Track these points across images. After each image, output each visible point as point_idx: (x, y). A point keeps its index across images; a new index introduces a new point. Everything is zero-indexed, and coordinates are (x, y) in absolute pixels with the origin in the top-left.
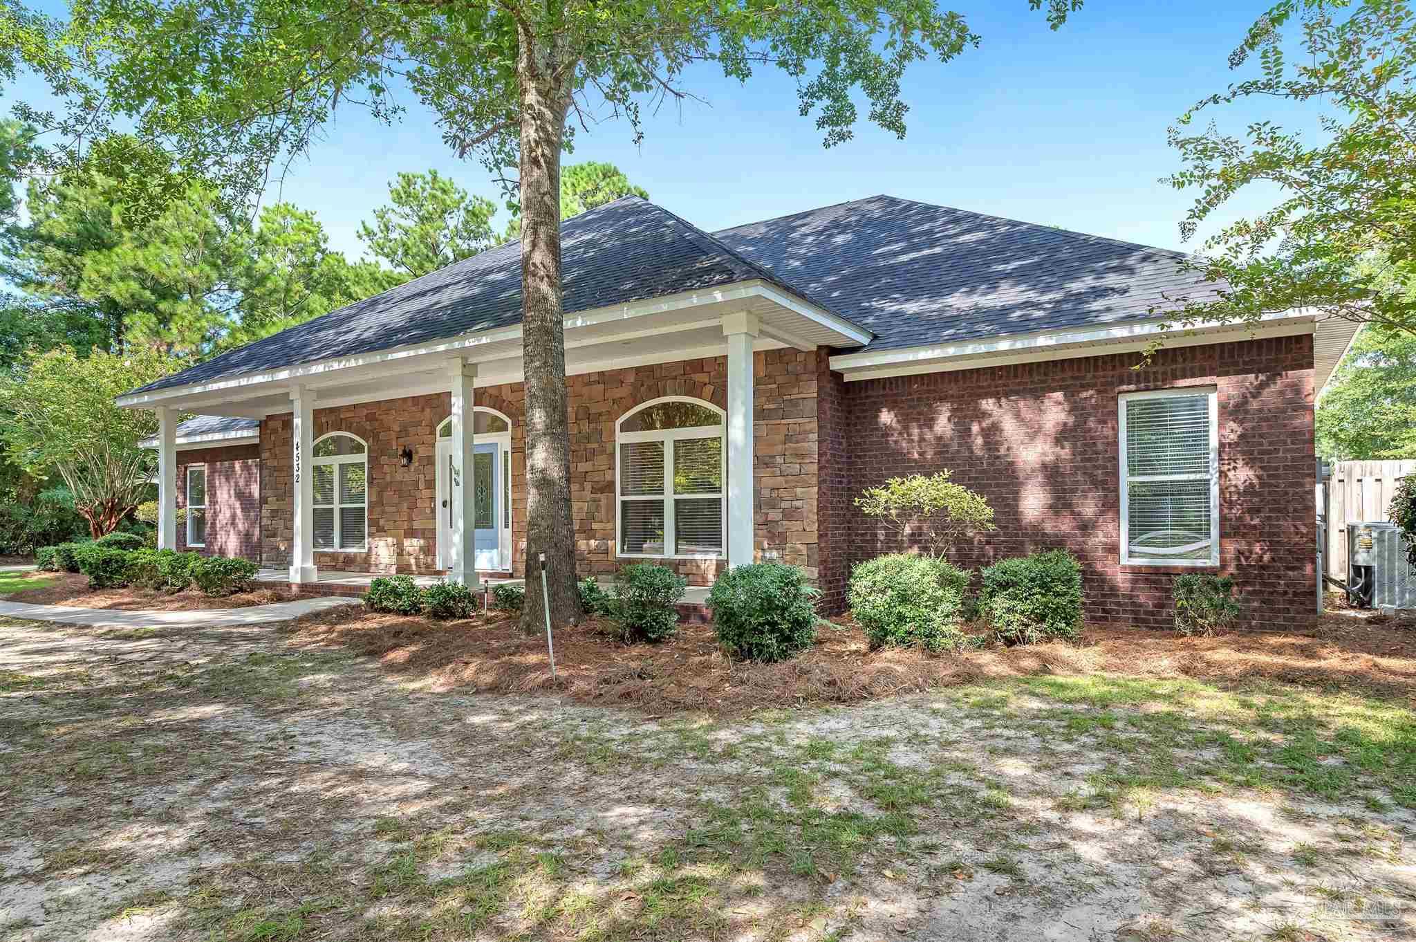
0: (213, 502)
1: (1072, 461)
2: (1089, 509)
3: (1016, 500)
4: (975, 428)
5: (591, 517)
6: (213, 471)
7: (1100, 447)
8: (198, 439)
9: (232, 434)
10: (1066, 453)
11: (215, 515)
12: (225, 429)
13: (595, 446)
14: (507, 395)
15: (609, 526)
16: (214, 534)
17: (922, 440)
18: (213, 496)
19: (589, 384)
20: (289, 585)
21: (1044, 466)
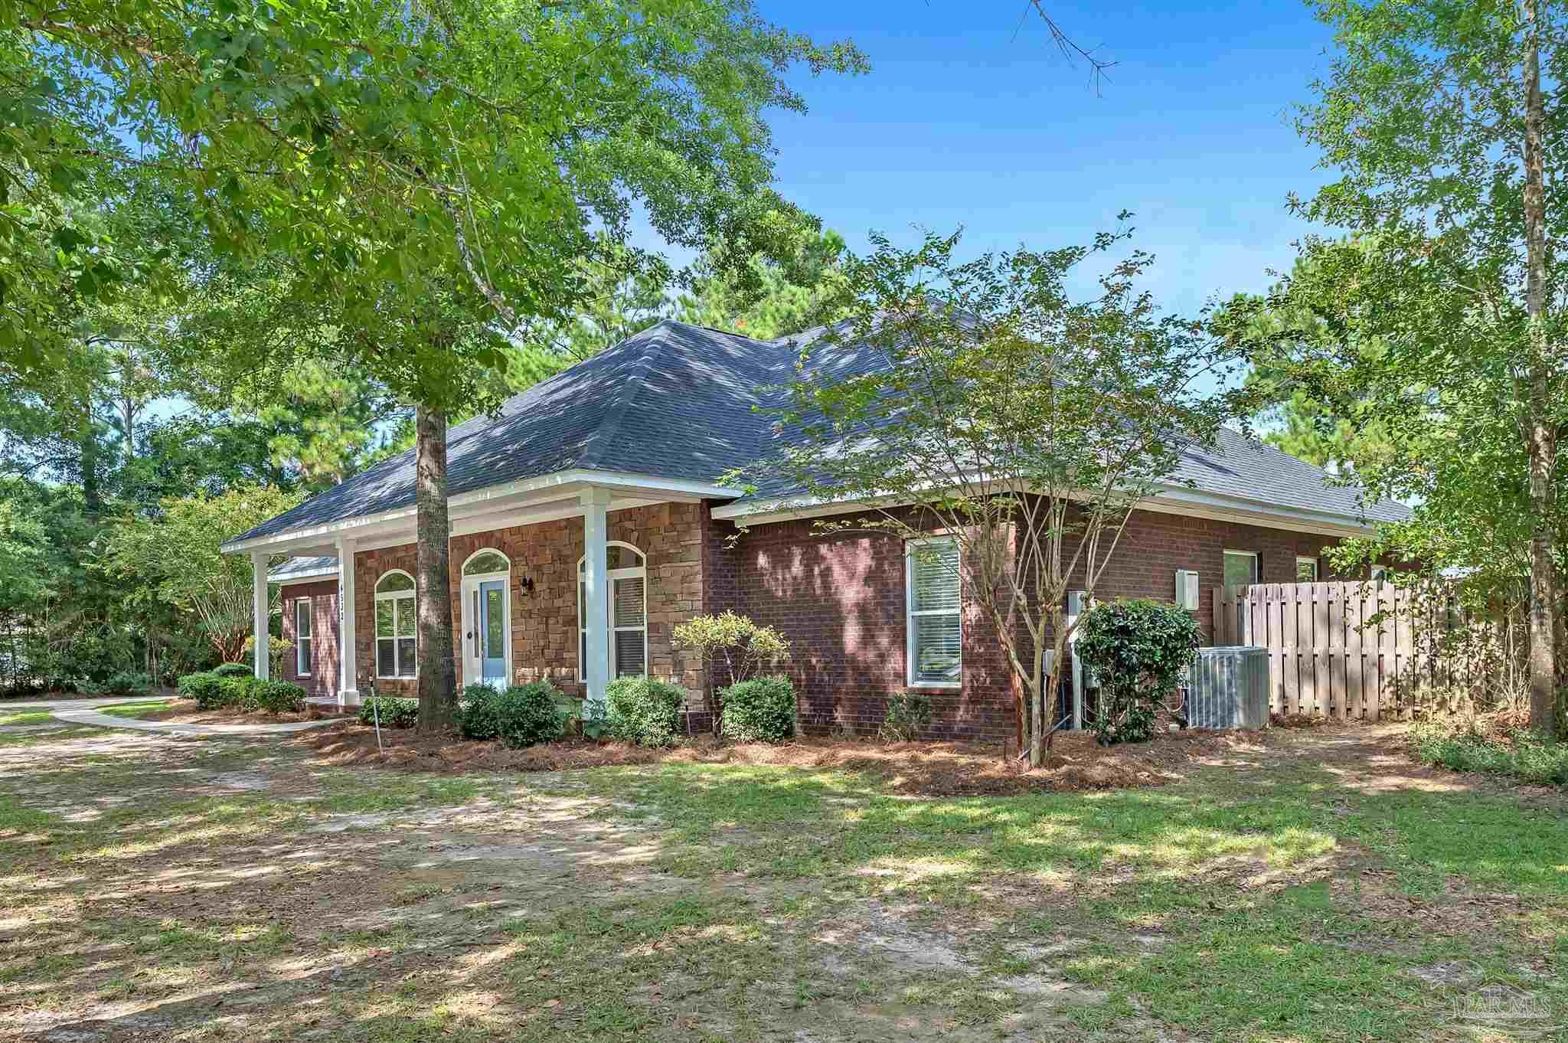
0: (316, 635)
1: (875, 598)
2: (884, 641)
3: (842, 630)
4: (816, 571)
5: (562, 649)
6: (315, 605)
7: (891, 586)
8: (299, 574)
9: (324, 571)
10: (870, 592)
11: (317, 647)
12: (319, 566)
13: (563, 584)
14: (507, 538)
15: (573, 655)
16: (317, 664)
17: (784, 579)
18: (316, 628)
19: (560, 529)
20: (337, 708)
21: (857, 605)
